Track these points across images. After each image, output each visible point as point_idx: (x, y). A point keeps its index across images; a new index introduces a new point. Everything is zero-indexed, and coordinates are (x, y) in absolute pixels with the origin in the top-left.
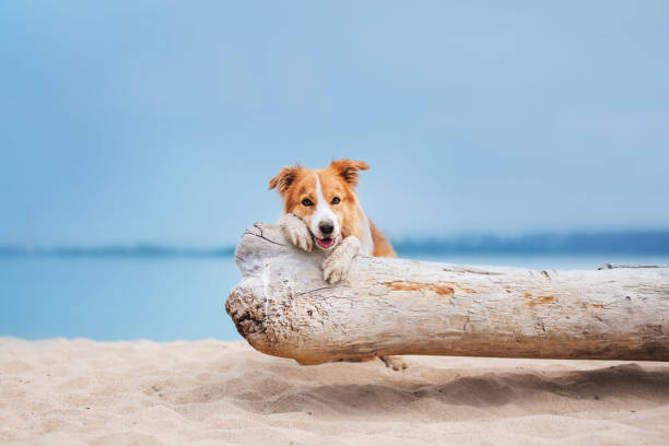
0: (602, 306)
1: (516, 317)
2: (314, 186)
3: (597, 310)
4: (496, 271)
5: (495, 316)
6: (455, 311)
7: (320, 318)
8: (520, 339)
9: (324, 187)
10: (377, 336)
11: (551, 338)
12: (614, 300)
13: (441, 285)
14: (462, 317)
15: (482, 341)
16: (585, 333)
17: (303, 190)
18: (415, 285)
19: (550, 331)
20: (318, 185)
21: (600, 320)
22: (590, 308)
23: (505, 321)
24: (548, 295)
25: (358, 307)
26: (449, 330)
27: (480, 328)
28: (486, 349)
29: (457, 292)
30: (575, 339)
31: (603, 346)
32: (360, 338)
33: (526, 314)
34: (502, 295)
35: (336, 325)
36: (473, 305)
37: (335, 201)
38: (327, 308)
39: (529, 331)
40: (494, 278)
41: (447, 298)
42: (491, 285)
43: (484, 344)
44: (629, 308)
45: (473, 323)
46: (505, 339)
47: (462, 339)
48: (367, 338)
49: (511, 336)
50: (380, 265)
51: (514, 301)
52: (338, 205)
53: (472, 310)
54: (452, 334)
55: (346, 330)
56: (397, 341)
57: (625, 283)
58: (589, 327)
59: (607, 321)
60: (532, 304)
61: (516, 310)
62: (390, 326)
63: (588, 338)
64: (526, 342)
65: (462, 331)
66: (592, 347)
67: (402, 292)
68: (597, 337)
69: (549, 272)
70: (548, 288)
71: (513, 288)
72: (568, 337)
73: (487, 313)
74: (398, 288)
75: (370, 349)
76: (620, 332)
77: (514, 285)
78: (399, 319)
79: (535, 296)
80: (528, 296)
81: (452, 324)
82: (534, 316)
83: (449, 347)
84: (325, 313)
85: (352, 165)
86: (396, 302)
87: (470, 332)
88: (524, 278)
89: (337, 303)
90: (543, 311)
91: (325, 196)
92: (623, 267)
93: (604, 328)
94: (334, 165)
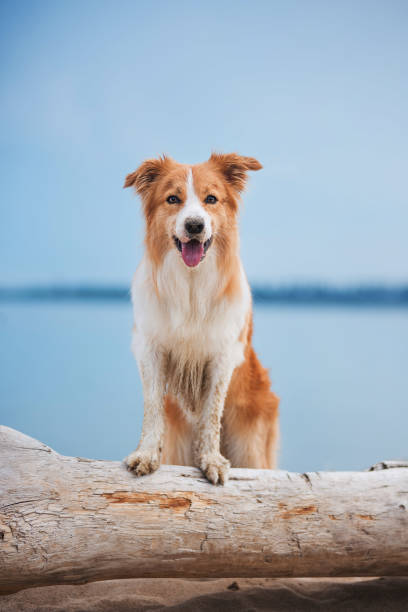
0: (371, 517)
1: (266, 532)
2: (184, 178)
3: (365, 522)
4: (246, 477)
5: (240, 532)
6: (191, 527)
7: (13, 541)
8: (270, 558)
9: (197, 180)
10: (89, 560)
11: (307, 556)
12: (385, 509)
13: (175, 495)
14: (199, 534)
15: (222, 562)
16: (348, 549)
17: (169, 185)
18: (142, 497)
19: (307, 548)
20: (190, 179)
21: (367, 533)
22: (357, 520)
23: (252, 538)
24: (307, 505)
25: (68, 525)
26: (182, 550)
27: (220, 546)
28: (227, 570)
29: (195, 504)
30: (336, 556)
31: (369, 563)
32: (66, 564)
33: (279, 528)
34: (250, 507)
35: (35, 550)
36: (213, 520)
37: (210, 200)
38: (26, 528)
39: (280, 548)
40: (243, 485)
41: (182, 511)
42: (238, 493)
43: (226, 564)
44: (402, 519)
45: (211, 541)
46: (251, 558)
47: (198, 561)
48: (75, 563)
49: (258, 554)
50: (100, 472)
51: (265, 513)
52: (214, 206)
53: (211, 526)
54: (185, 554)
55: (48, 555)
56: (114, 565)
57: (401, 488)
58: (353, 542)
59: (374, 535)
60: (287, 516)
61: (267, 525)
62: (108, 547)
63: (352, 555)
64: (276, 561)
65: (199, 551)
66: (355, 565)
67: (126, 506)
68: (362, 553)
69: (311, 475)
70: (308, 496)
71: (265, 496)
72: (328, 555)
73: (231, 529)
74: (121, 500)
75: (80, 576)
76: (390, 547)
77: (267, 493)
78: (118, 539)
79: (290, 507)
80: (282, 506)
81: (186, 542)
82: (288, 531)
83: (182, 569)
84: (21, 535)
85: (240, 163)
86: (116, 517)
87: (208, 552)
88: (279, 484)
89: (38, 522)
90: (299, 525)
91: (197, 190)
92: (399, 466)
93: (371, 542)
94: (214, 158)
